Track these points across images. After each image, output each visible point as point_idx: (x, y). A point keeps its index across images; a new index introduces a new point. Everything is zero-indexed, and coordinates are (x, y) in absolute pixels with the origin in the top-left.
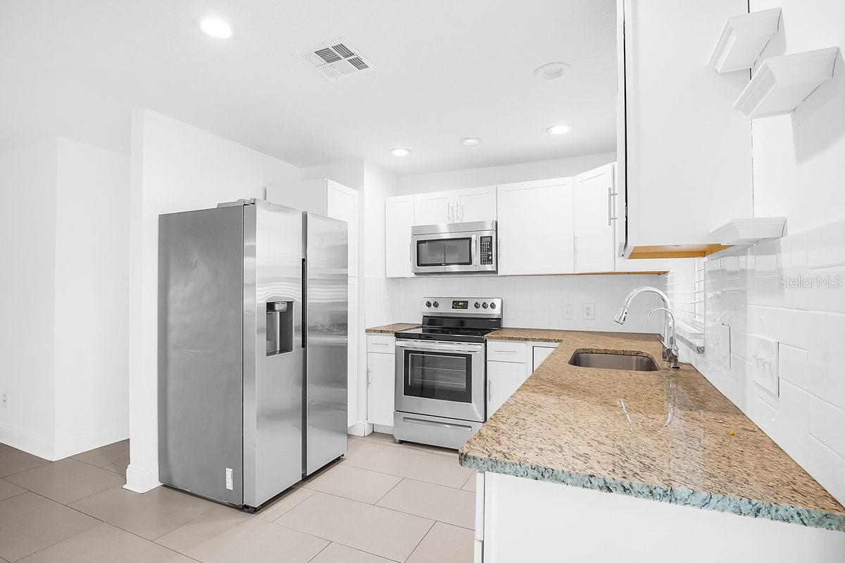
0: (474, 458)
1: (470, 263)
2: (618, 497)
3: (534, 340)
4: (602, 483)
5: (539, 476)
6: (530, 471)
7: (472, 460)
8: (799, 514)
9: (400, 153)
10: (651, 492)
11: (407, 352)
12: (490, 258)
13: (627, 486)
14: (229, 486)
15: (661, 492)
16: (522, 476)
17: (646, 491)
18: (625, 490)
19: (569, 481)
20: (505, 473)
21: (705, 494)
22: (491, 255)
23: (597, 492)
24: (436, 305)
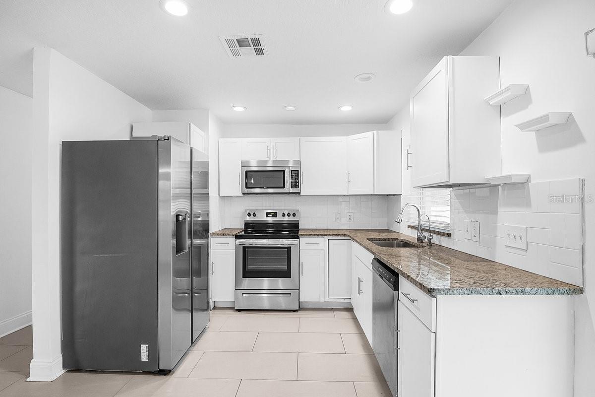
0: (438, 290)
1: (284, 187)
2: (504, 296)
3: (330, 235)
4: (497, 291)
5: (470, 293)
6: (466, 292)
7: (437, 291)
8: (567, 291)
9: (239, 109)
10: (517, 291)
11: (244, 248)
12: (297, 184)
13: (507, 291)
14: (145, 357)
15: (520, 291)
16: (462, 294)
17: (515, 291)
18: (507, 292)
19: (483, 293)
20: (454, 294)
21: (536, 289)
22: (298, 182)
23: (495, 296)
24: (254, 215)
